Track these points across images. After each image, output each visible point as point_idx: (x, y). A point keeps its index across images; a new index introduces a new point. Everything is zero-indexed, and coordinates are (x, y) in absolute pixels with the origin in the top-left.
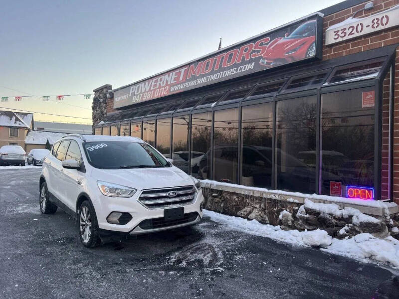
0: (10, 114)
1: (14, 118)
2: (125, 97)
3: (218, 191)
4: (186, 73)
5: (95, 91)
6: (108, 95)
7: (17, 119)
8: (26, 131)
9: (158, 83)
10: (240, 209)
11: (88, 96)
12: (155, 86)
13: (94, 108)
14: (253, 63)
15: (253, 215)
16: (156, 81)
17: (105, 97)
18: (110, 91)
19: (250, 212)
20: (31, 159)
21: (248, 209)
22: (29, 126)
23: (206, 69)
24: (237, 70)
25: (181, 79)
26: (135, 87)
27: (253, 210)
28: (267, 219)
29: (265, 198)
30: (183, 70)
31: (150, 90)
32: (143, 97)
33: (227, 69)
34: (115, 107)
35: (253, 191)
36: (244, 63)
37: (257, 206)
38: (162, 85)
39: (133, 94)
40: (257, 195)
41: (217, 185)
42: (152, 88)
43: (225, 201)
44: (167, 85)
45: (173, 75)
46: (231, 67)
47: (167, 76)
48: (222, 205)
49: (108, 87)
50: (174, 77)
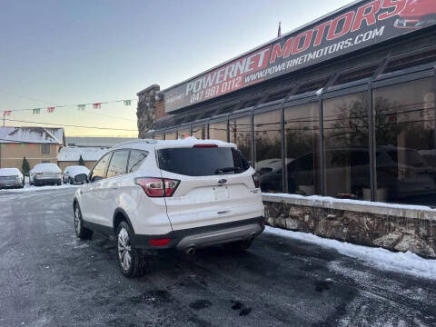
0: (40, 130)
1: (44, 134)
2: (179, 97)
3: (335, 211)
4: (268, 56)
5: (139, 94)
6: (157, 98)
7: (48, 135)
8: (58, 147)
9: (226, 73)
10: (377, 236)
11: (128, 103)
12: (221, 79)
13: (139, 114)
14: (383, 28)
15: (404, 244)
16: (223, 73)
17: (153, 100)
18: (157, 92)
19: (398, 241)
20: (66, 177)
21: (394, 236)
22: (61, 142)
23: (301, 46)
24: (353, 42)
25: (260, 65)
26: (194, 84)
27: (402, 237)
28: (431, 250)
29: (427, 221)
30: (262, 53)
31: (214, 84)
32: (204, 95)
33: (337, 41)
34: (167, 111)
35: (404, 211)
36: (364, 29)
37: (412, 232)
38: (231, 76)
39: (191, 92)
40: (412, 216)
41: (334, 203)
42: (217, 82)
43: (350, 224)
44: (238, 75)
45: (248, 61)
46: (343, 38)
47: (238, 63)
48: (345, 231)
49: (155, 88)
50: (248, 63)
